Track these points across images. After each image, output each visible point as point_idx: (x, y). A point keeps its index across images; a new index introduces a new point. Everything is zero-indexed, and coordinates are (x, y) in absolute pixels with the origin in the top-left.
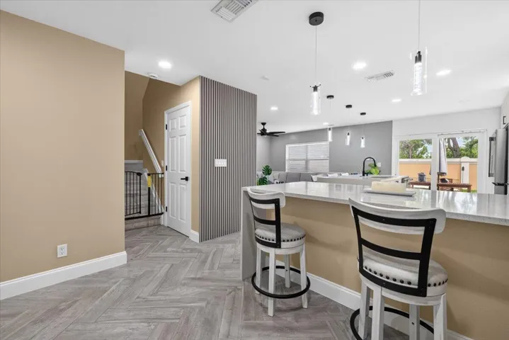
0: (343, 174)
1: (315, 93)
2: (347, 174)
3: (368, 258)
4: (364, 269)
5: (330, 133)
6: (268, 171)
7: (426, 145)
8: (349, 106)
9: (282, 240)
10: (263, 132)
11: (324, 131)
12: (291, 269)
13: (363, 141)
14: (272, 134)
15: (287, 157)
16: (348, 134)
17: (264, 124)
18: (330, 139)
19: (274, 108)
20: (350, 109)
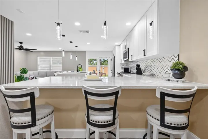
0: (69, 72)
1: (59, 27)
2: (70, 71)
3: (91, 114)
4: (90, 121)
5: (63, 52)
6: (24, 71)
7: (93, 61)
8: (71, 42)
9: (37, 120)
10: (21, 48)
11: (61, 52)
12: (44, 132)
13: (77, 58)
14: (27, 50)
15: (38, 63)
16: (71, 54)
17: (21, 43)
18: (63, 56)
19: (29, 34)
20: (72, 43)
